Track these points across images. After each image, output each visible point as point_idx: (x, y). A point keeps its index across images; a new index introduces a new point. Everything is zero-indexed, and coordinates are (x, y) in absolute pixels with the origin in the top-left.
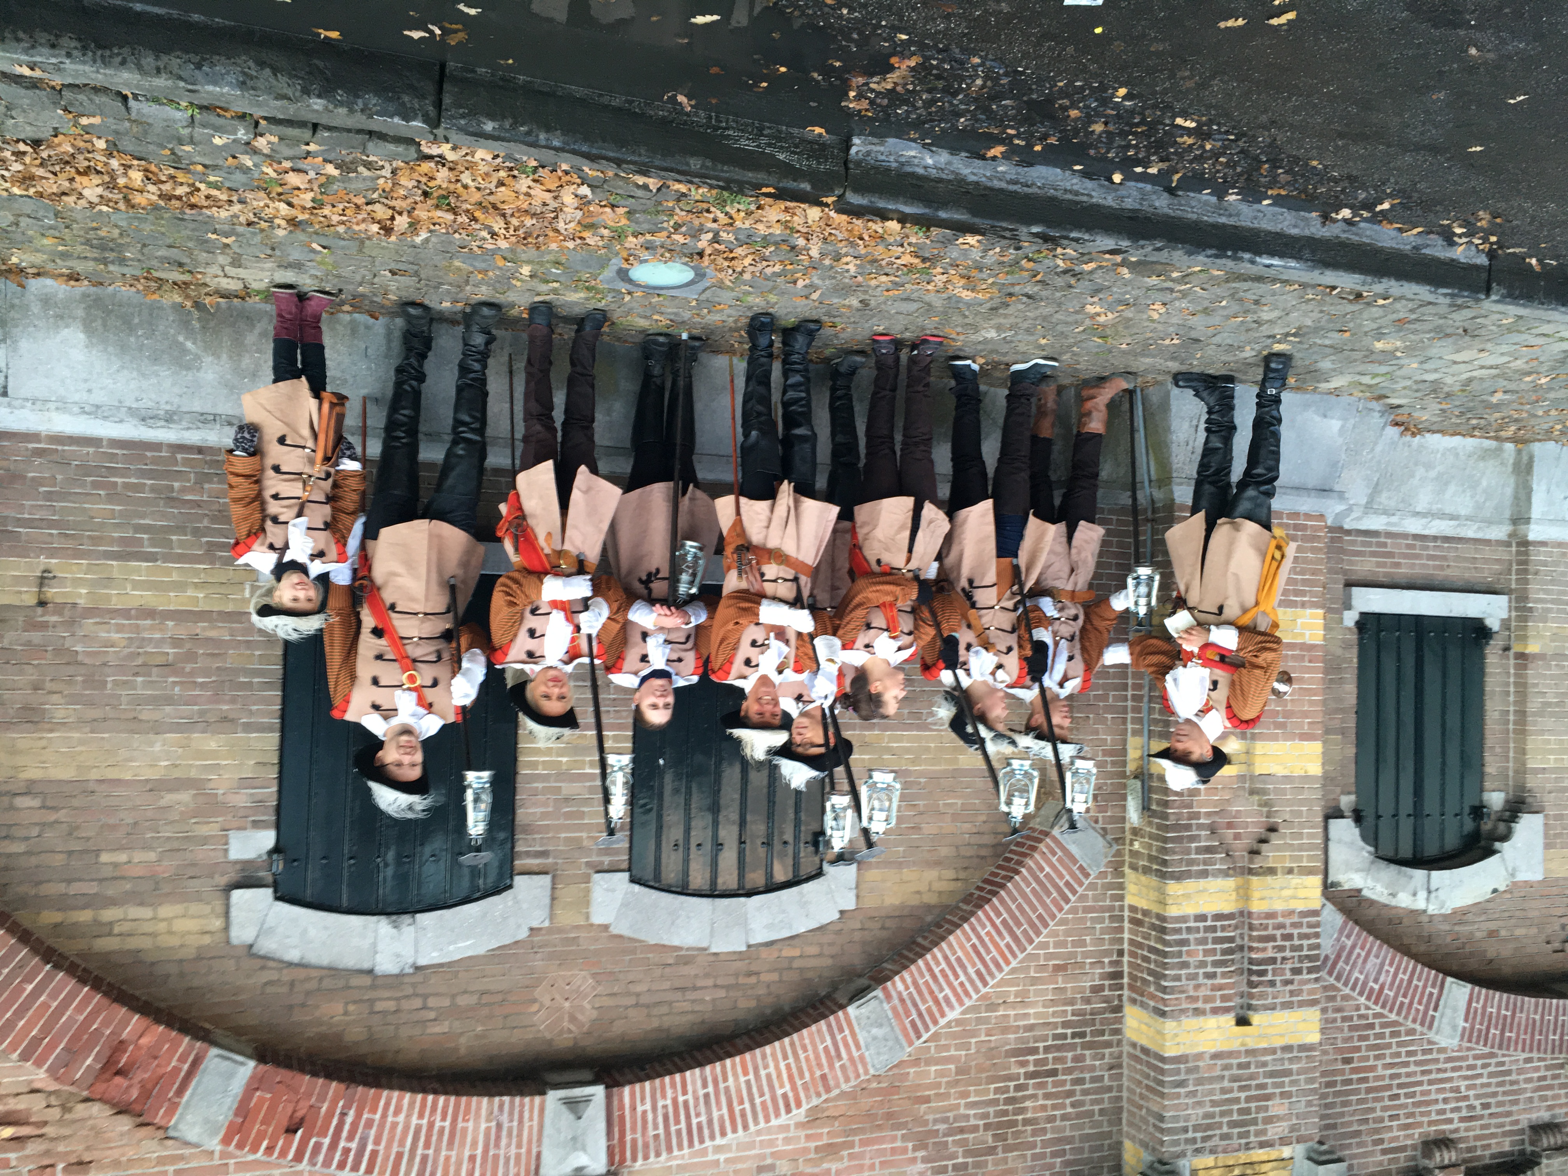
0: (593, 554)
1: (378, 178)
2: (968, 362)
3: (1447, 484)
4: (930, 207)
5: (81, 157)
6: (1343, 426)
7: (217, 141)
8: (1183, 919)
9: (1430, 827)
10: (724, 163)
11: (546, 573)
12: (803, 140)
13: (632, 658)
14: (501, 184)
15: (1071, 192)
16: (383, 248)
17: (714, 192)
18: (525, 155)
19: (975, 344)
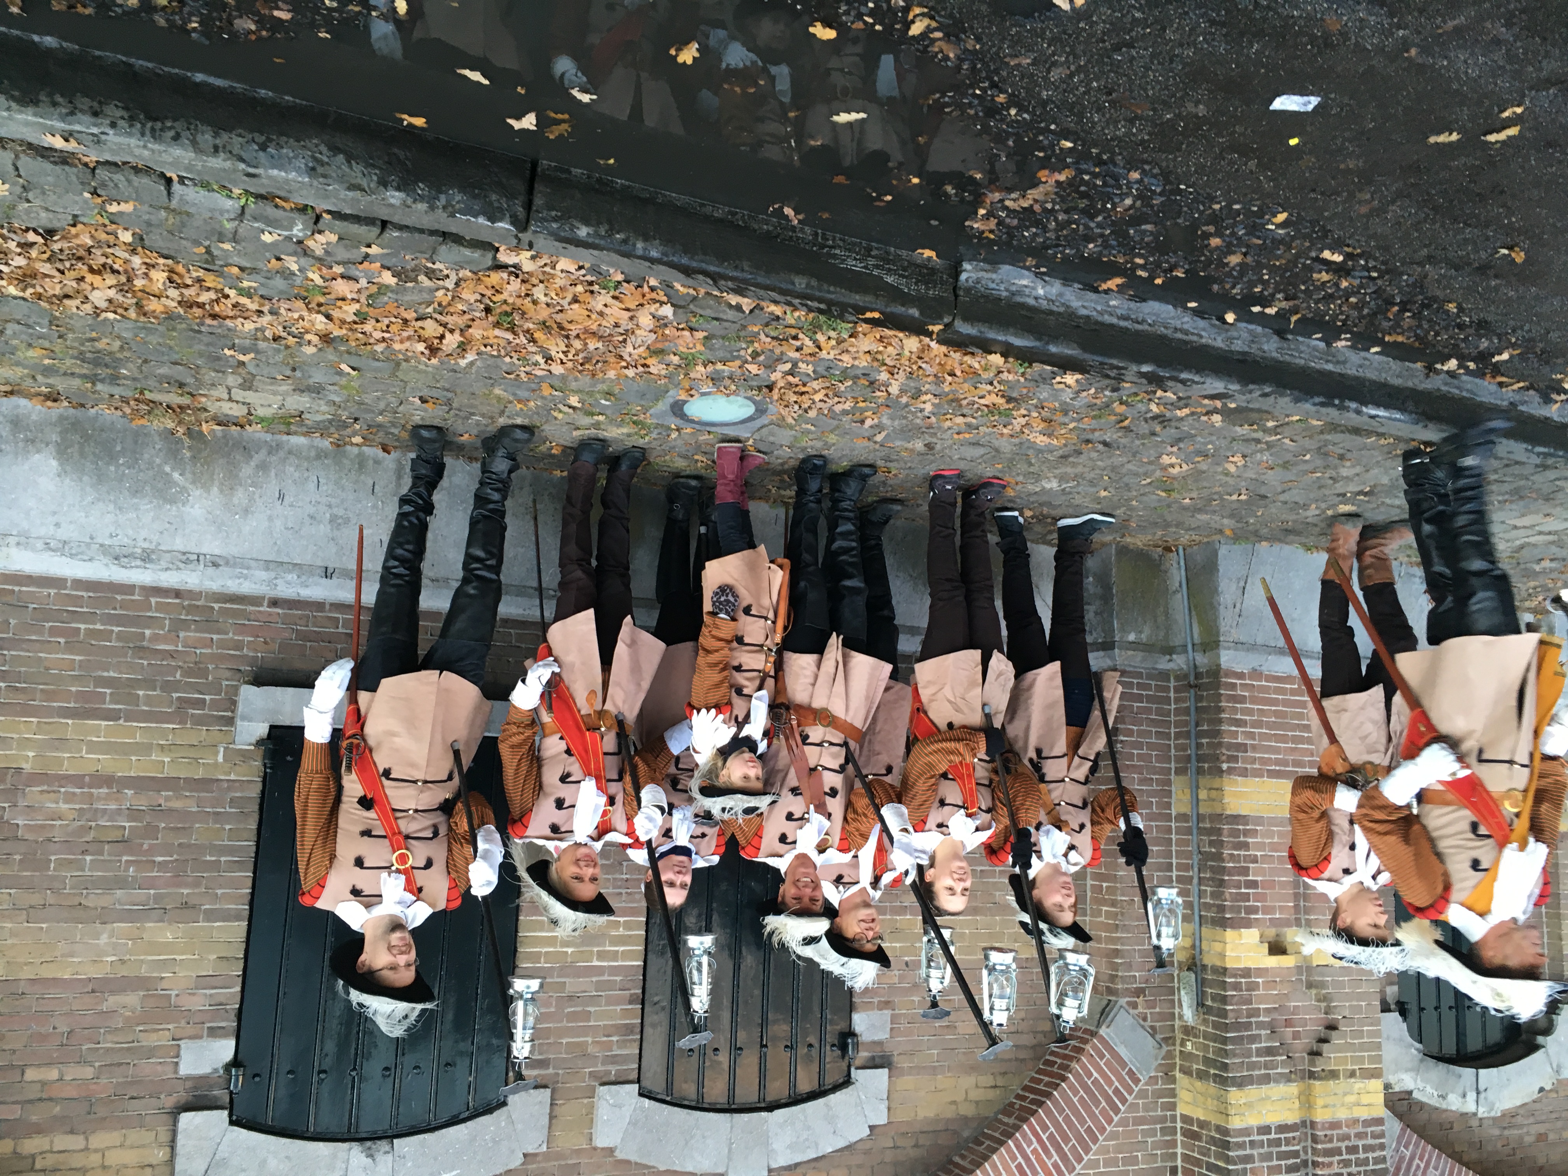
1: (437, 289)
2: (1016, 513)
4: (1040, 339)
5: (97, 252)
7: (267, 238)
8: (1246, 1132)
9: (1472, 1020)
10: (830, 285)
12: (912, 264)
14: (575, 300)
15: (1181, 330)
16: (420, 372)
17: (811, 315)
18: (613, 266)
19: (1030, 495)
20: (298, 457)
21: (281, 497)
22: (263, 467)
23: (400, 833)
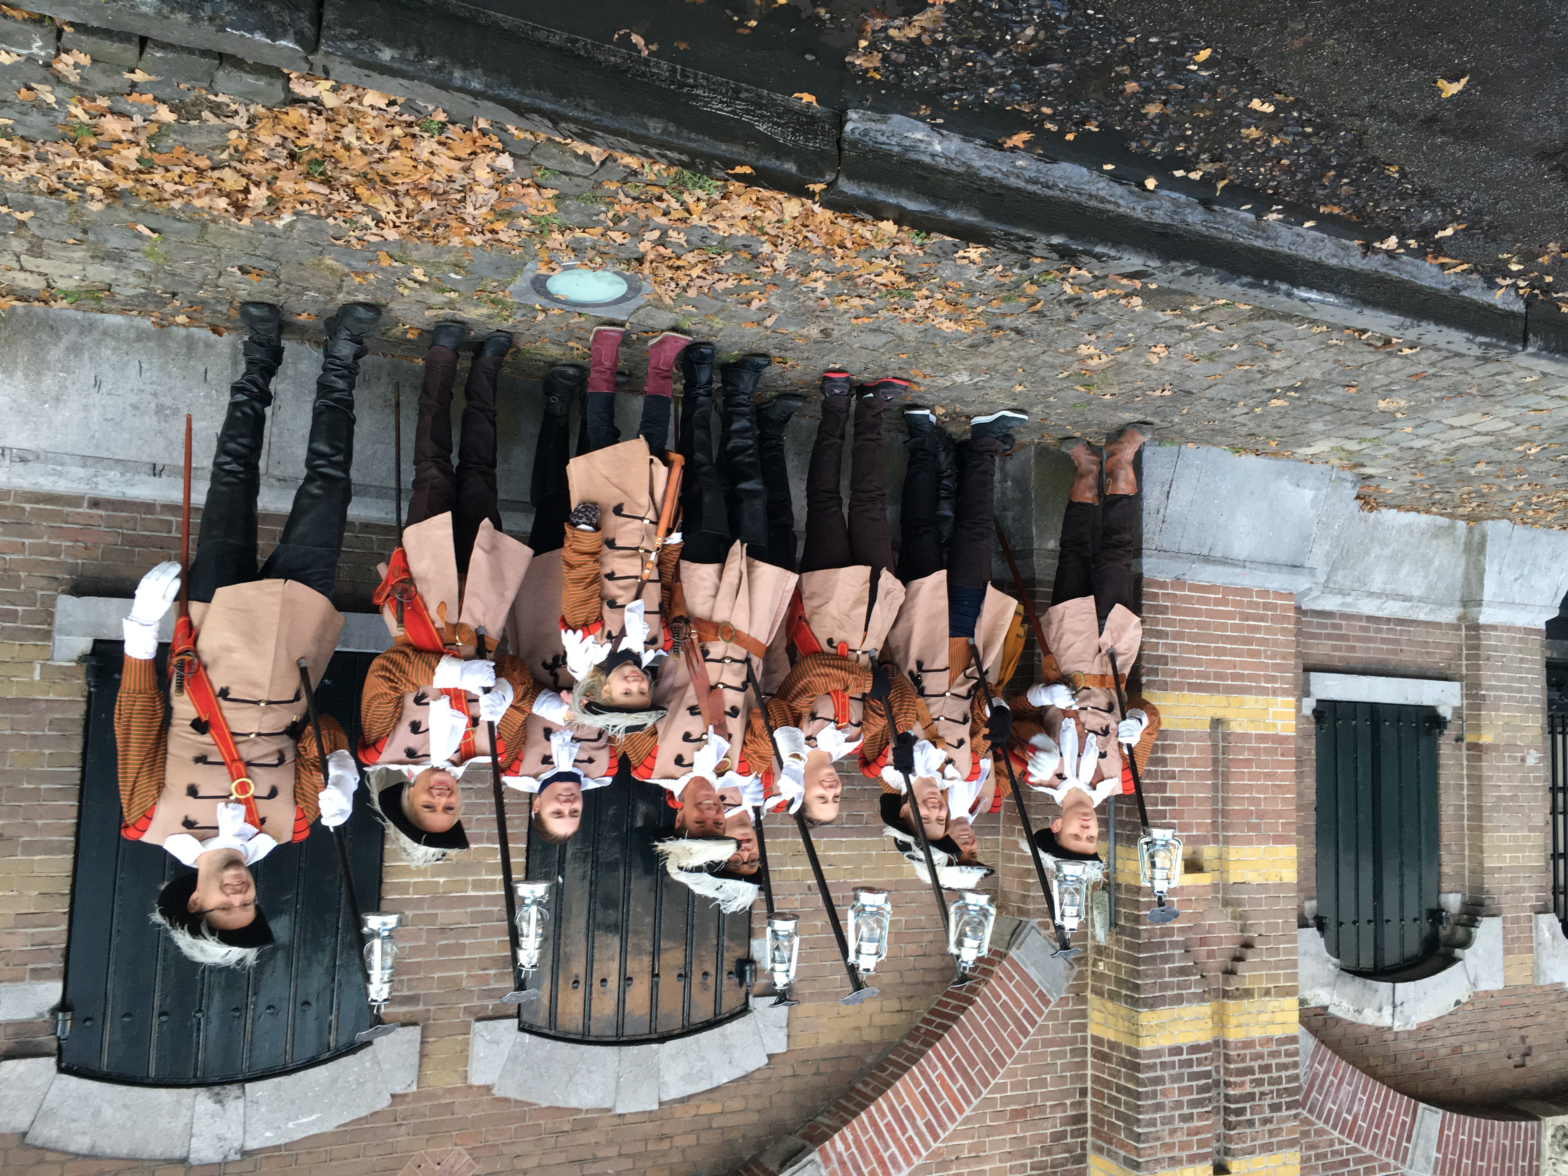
0: (494, 626)
1: (229, 130)
2: (927, 412)
3: (1401, 563)
4: (935, 203)
6: (1315, 497)
8: (1157, 1053)
9: (1391, 933)
10: (691, 130)
11: (439, 654)
12: (788, 110)
13: (531, 759)
14: (395, 146)
15: (1096, 198)
16: (232, 235)
17: (674, 170)
18: (431, 102)
19: (940, 390)
20: (115, 339)
21: (97, 384)
22: (75, 349)
23: (240, 760)
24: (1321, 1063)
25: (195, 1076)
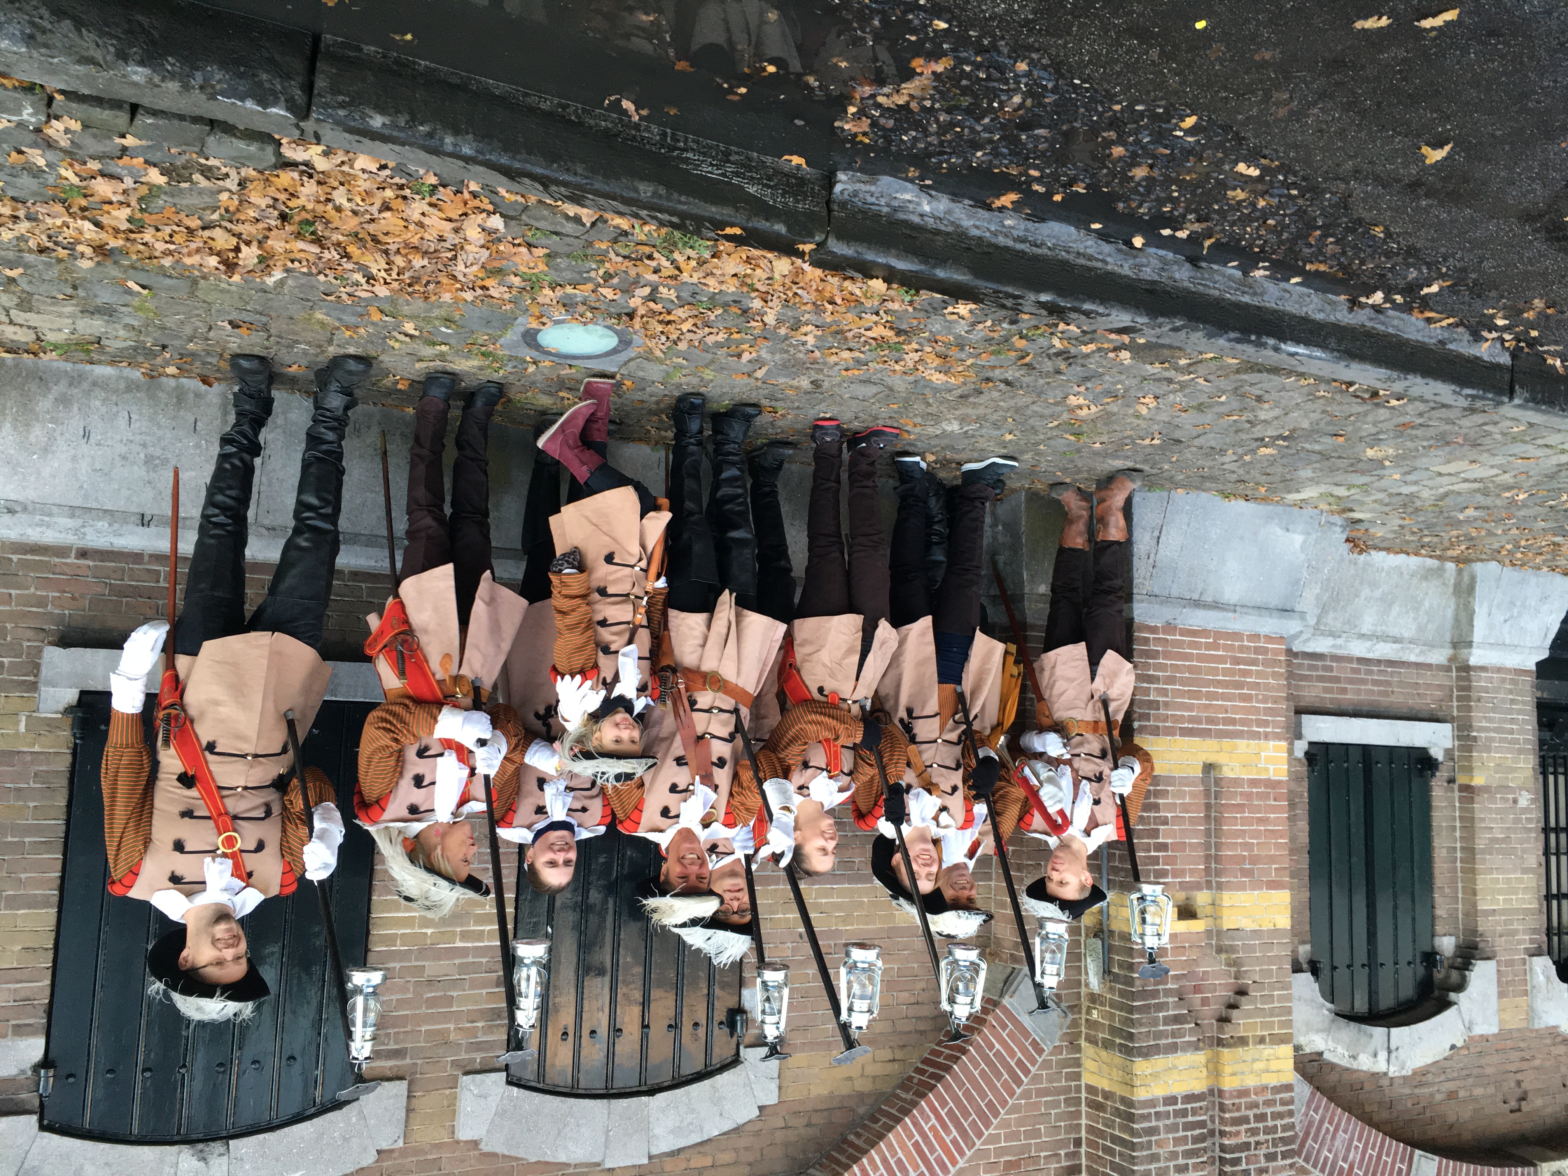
0: (489, 678)
1: (220, 192)
2: (917, 459)
3: (1390, 605)
4: (925, 262)
6: (1305, 542)
9: (1385, 976)
10: (681, 194)
11: (440, 705)
12: (777, 172)
13: (525, 810)
14: (386, 207)
15: (1084, 255)
16: (222, 291)
17: (664, 231)
18: (422, 166)
19: (930, 438)
20: (103, 389)
21: (86, 435)
22: (64, 401)
23: (227, 813)
24: (1316, 1111)
25: (178, 1133)
